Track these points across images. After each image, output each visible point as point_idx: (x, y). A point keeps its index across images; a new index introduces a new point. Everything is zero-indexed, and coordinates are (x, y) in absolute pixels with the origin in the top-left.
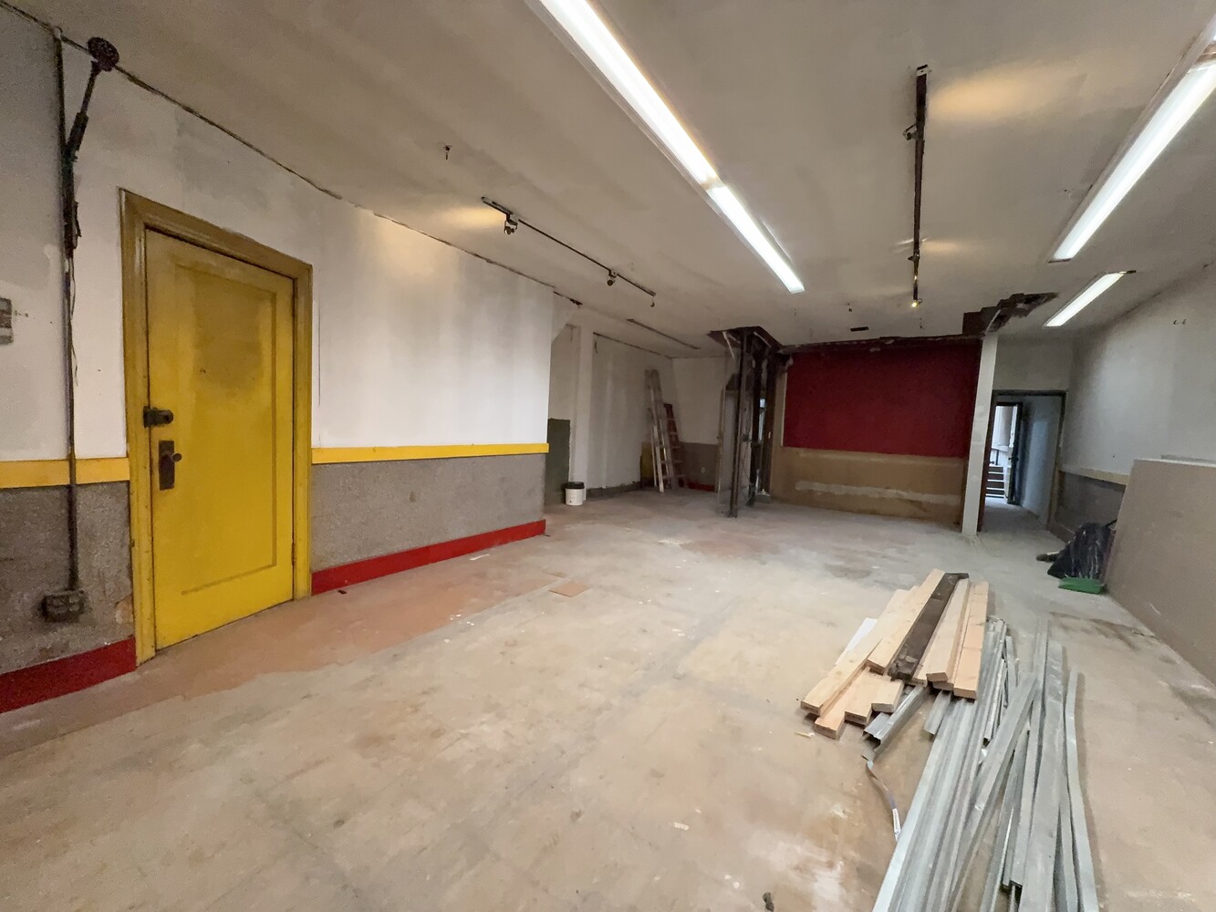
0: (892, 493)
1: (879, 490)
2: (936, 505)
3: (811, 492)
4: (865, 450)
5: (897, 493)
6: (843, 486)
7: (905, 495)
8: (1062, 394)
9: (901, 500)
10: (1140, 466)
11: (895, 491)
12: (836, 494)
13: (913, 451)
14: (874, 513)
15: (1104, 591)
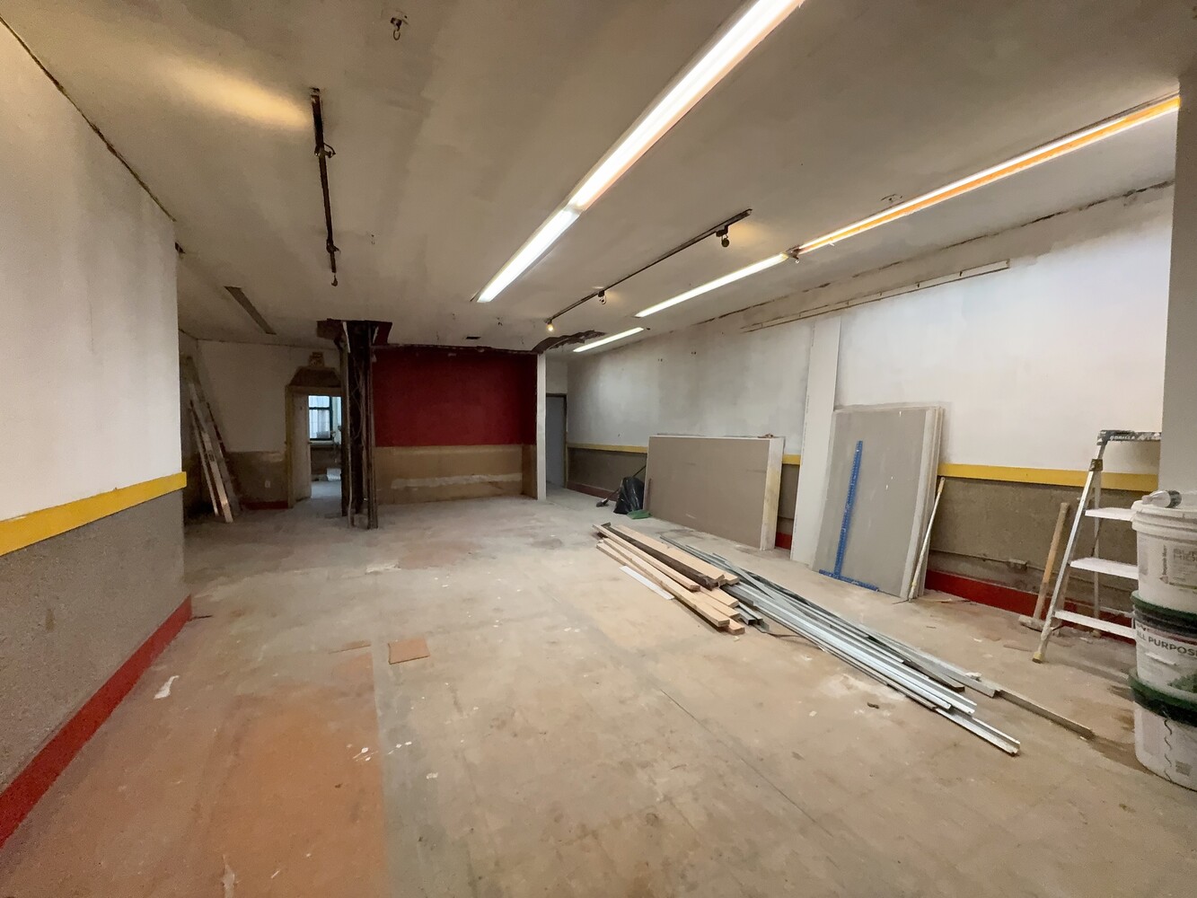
0: (476, 478)
1: (465, 477)
2: (508, 483)
3: (408, 489)
4: (450, 444)
5: (480, 478)
6: (436, 479)
7: (487, 478)
8: (564, 396)
9: (483, 483)
10: (652, 440)
11: (478, 476)
12: (431, 486)
13: (486, 441)
14: (463, 498)
15: (650, 515)
